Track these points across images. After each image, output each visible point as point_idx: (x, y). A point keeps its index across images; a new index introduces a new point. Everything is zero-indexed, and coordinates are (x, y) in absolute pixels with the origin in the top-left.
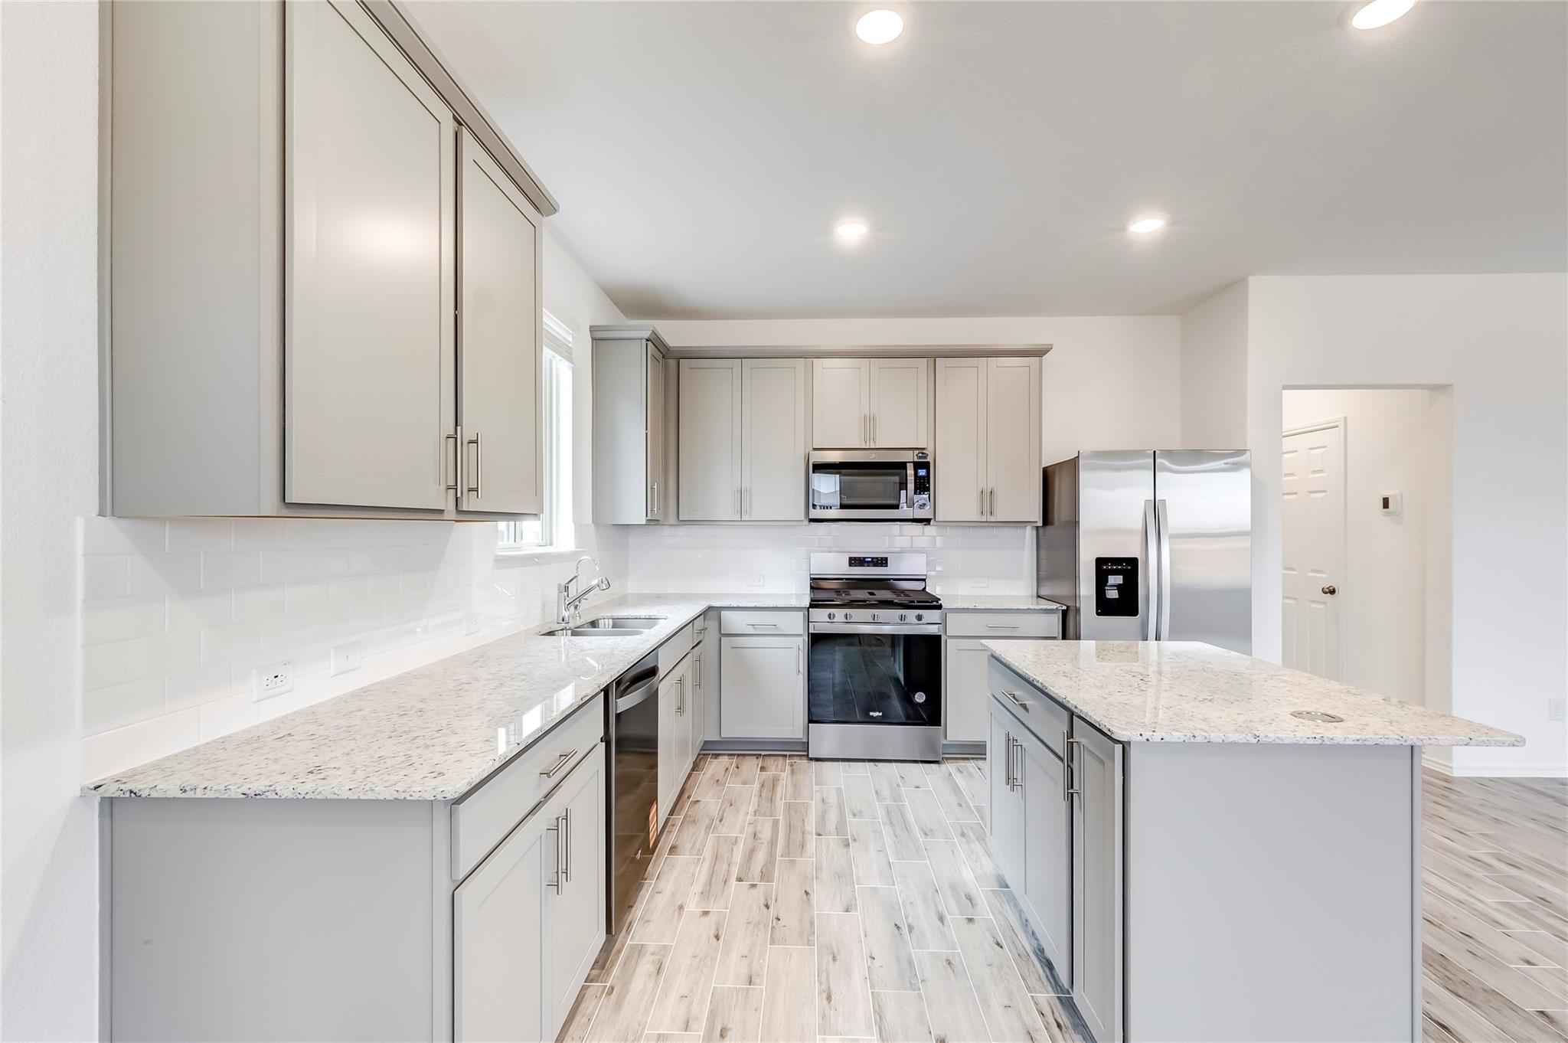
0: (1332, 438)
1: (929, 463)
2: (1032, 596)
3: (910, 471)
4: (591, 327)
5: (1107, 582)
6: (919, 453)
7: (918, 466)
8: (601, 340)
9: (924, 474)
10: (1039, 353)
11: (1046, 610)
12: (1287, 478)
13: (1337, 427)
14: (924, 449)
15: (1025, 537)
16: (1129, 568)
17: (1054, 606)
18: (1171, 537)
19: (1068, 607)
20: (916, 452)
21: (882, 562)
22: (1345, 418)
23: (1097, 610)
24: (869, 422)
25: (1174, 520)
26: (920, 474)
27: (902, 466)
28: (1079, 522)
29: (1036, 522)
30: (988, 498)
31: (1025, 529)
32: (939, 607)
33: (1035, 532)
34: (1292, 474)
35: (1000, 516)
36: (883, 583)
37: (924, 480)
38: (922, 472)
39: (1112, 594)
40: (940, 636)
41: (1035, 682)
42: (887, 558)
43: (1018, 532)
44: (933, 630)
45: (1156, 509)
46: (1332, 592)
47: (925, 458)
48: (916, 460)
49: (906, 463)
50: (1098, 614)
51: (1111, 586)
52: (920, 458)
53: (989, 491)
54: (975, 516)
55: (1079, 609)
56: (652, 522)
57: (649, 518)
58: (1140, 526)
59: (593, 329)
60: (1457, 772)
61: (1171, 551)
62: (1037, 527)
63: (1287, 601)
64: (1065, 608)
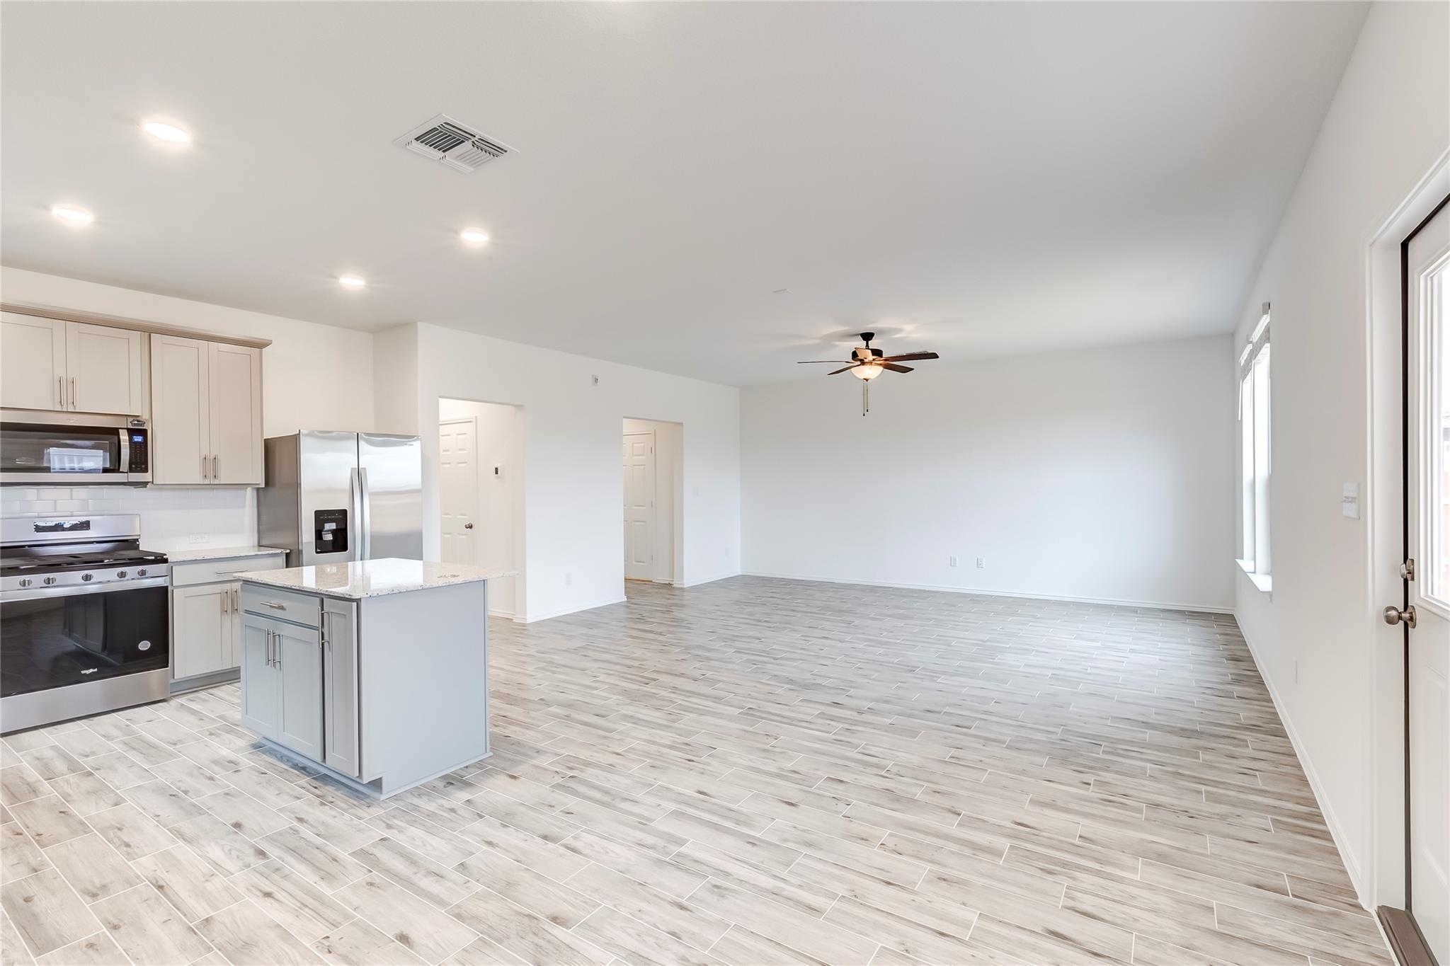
0: (468, 428)
2: (254, 546)
3: (124, 437)
5: (324, 528)
6: (134, 421)
7: (132, 432)
9: (140, 440)
10: (260, 345)
11: (272, 554)
12: (445, 453)
13: (471, 422)
14: (138, 416)
15: (245, 497)
16: (341, 517)
17: (279, 551)
18: (371, 495)
19: (291, 550)
22: (476, 417)
23: (316, 549)
25: (372, 481)
26: (136, 440)
27: (115, 432)
28: (300, 484)
29: (259, 484)
30: (211, 464)
31: (247, 488)
32: (166, 561)
33: (255, 493)
34: (447, 451)
37: (141, 446)
38: (138, 439)
39: (329, 537)
40: (167, 587)
41: (293, 587)
42: (89, 522)
43: (240, 492)
44: (160, 582)
45: (359, 474)
46: (471, 527)
49: (118, 429)
50: (317, 553)
51: (326, 531)
53: (212, 458)
54: (197, 479)
55: (302, 551)
58: (348, 486)
60: (529, 621)
61: (371, 506)
62: (258, 489)
63: (445, 536)
64: (288, 551)
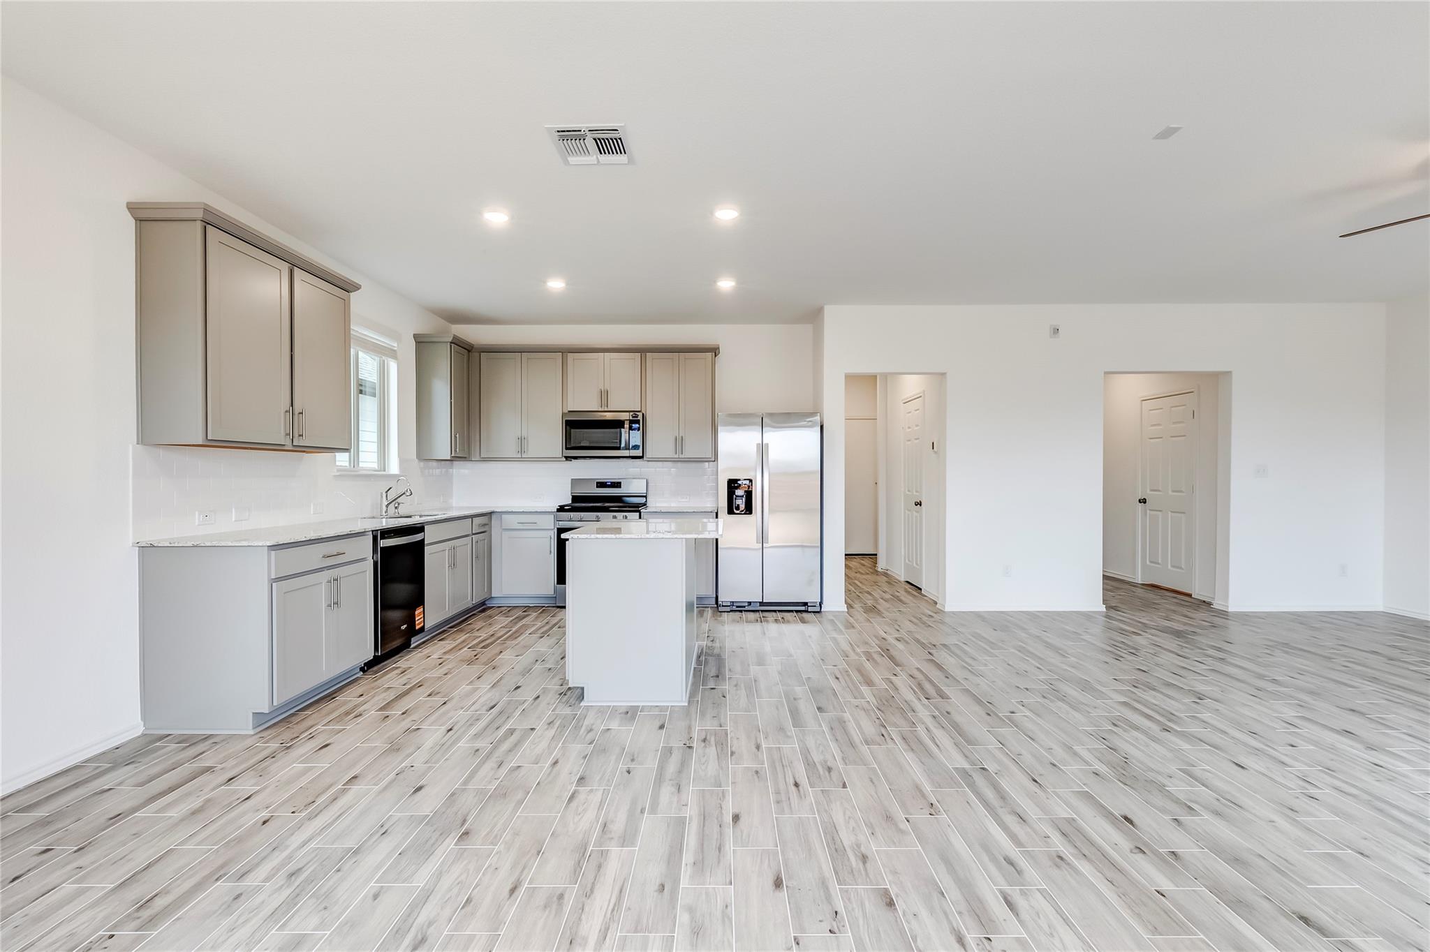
1: (639, 420)
4: (414, 335)
8: (422, 343)
20: (631, 413)
21: (617, 485)
24: (604, 395)
35: (687, 454)
36: (618, 499)
47: (637, 417)
48: (631, 418)
52: (633, 417)
56: (454, 459)
57: (453, 455)
59: (415, 336)
